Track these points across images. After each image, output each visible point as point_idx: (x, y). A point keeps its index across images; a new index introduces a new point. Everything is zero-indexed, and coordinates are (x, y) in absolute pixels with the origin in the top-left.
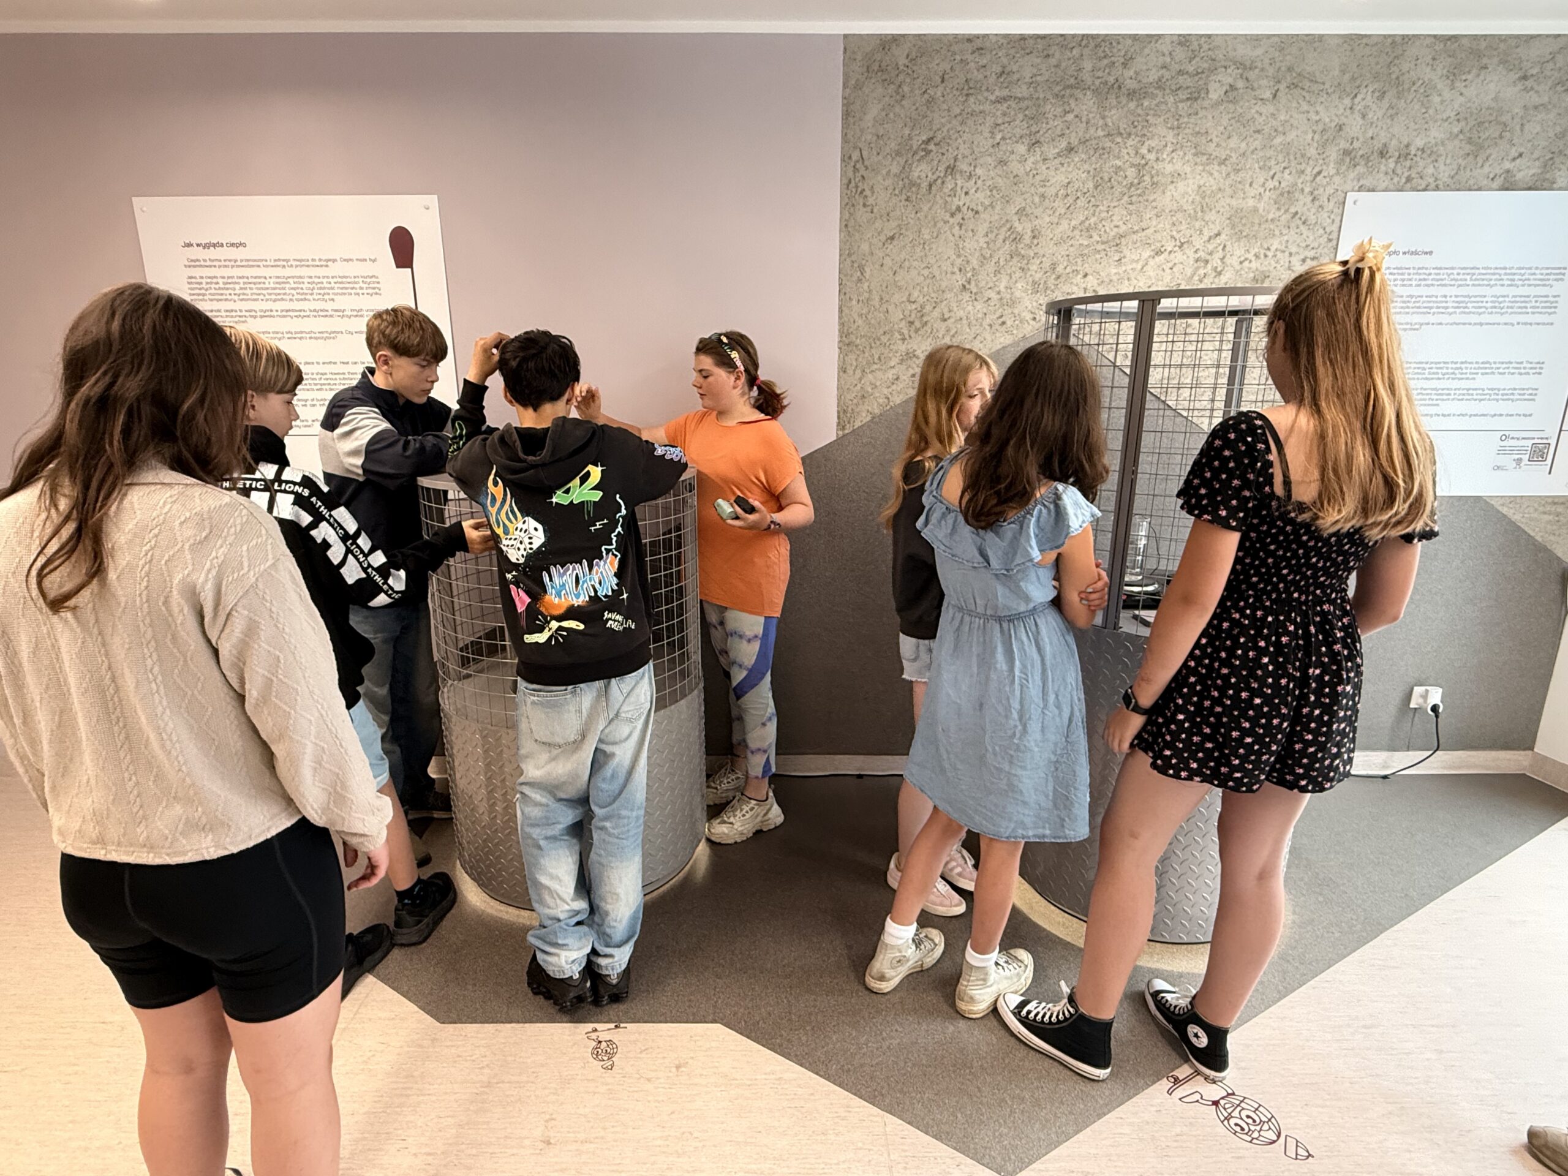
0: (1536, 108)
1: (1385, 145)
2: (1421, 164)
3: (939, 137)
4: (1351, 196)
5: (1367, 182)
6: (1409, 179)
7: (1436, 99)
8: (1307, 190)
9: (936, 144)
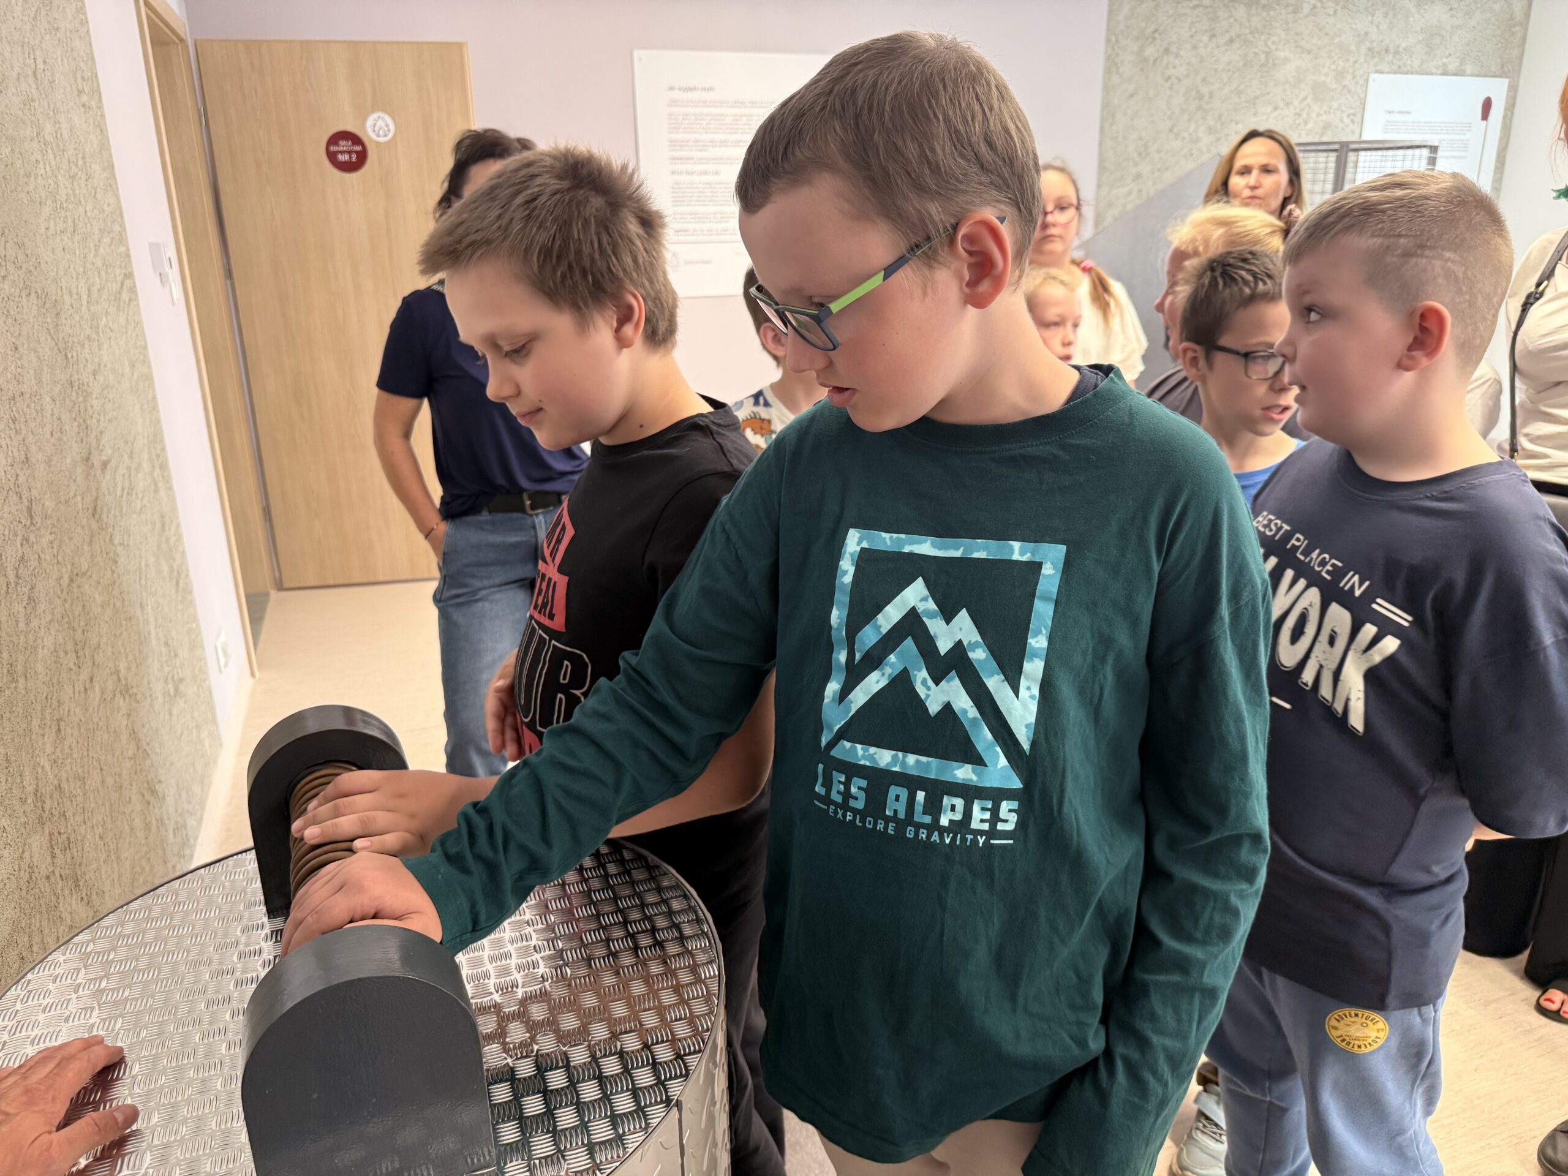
0: (1457, 27)
1: (1388, 46)
2: (1405, 57)
3: (1161, 28)
4: (1373, 76)
5: (1379, 68)
6: (1399, 67)
7: (1411, 19)
8: (1351, 71)
9: (1160, 34)
